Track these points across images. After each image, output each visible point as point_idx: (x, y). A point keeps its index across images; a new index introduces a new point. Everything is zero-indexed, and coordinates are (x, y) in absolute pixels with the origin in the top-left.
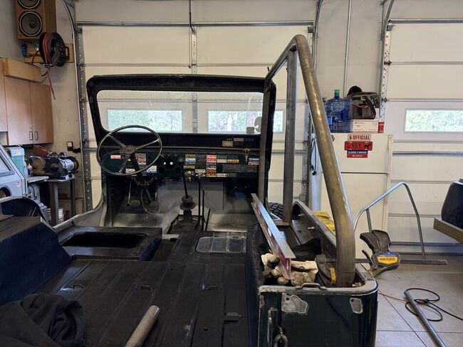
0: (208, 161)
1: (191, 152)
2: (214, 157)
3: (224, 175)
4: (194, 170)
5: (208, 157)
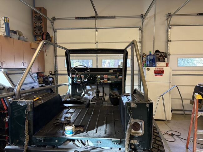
0: (105, 77)
1: (99, 74)
2: (107, 76)
3: (110, 82)
4: (100, 80)
5: (105, 75)
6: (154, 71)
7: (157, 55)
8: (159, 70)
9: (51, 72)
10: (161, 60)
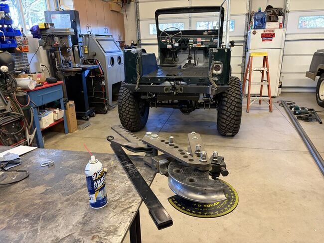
0: (198, 41)
2: (200, 39)
3: (204, 46)
4: (192, 45)
6: (262, 34)
7: (268, 12)
8: (269, 32)
9: (132, 42)
10: (272, 19)
